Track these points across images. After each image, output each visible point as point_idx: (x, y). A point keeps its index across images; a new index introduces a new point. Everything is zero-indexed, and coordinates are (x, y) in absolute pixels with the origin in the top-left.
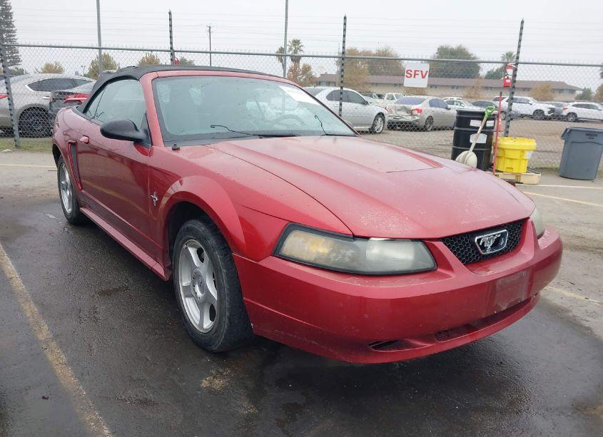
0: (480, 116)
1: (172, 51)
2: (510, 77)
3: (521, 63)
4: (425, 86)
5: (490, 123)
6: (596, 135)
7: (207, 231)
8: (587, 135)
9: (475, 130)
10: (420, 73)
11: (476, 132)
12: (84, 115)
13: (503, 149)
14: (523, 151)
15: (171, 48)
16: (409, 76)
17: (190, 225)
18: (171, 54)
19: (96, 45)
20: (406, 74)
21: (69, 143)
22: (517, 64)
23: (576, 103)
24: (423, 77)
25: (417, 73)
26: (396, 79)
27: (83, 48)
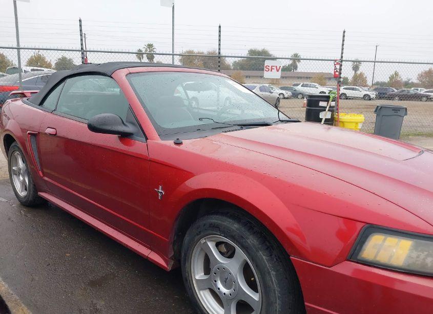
0: (327, 99)
1: (83, 51)
2: (338, 70)
3: (345, 61)
4: (279, 77)
5: (333, 104)
6: (399, 110)
7: (243, 229)
8: (393, 110)
9: (324, 109)
10: (275, 68)
11: (325, 110)
12: (40, 107)
13: (343, 122)
14: (357, 123)
15: (82, 49)
16: (267, 70)
17: (214, 221)
18: (82, 53)
19: (15, 45)
20: (265, 69)
21: (29, 133)
22: (342, 61)
23: (345, 87)
24: (278, 71)
25: (273, 68)
26: (258, 73)
27: (4, 48)
